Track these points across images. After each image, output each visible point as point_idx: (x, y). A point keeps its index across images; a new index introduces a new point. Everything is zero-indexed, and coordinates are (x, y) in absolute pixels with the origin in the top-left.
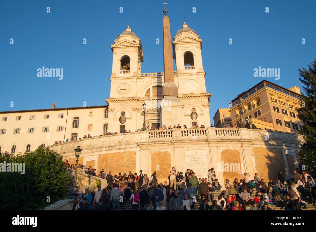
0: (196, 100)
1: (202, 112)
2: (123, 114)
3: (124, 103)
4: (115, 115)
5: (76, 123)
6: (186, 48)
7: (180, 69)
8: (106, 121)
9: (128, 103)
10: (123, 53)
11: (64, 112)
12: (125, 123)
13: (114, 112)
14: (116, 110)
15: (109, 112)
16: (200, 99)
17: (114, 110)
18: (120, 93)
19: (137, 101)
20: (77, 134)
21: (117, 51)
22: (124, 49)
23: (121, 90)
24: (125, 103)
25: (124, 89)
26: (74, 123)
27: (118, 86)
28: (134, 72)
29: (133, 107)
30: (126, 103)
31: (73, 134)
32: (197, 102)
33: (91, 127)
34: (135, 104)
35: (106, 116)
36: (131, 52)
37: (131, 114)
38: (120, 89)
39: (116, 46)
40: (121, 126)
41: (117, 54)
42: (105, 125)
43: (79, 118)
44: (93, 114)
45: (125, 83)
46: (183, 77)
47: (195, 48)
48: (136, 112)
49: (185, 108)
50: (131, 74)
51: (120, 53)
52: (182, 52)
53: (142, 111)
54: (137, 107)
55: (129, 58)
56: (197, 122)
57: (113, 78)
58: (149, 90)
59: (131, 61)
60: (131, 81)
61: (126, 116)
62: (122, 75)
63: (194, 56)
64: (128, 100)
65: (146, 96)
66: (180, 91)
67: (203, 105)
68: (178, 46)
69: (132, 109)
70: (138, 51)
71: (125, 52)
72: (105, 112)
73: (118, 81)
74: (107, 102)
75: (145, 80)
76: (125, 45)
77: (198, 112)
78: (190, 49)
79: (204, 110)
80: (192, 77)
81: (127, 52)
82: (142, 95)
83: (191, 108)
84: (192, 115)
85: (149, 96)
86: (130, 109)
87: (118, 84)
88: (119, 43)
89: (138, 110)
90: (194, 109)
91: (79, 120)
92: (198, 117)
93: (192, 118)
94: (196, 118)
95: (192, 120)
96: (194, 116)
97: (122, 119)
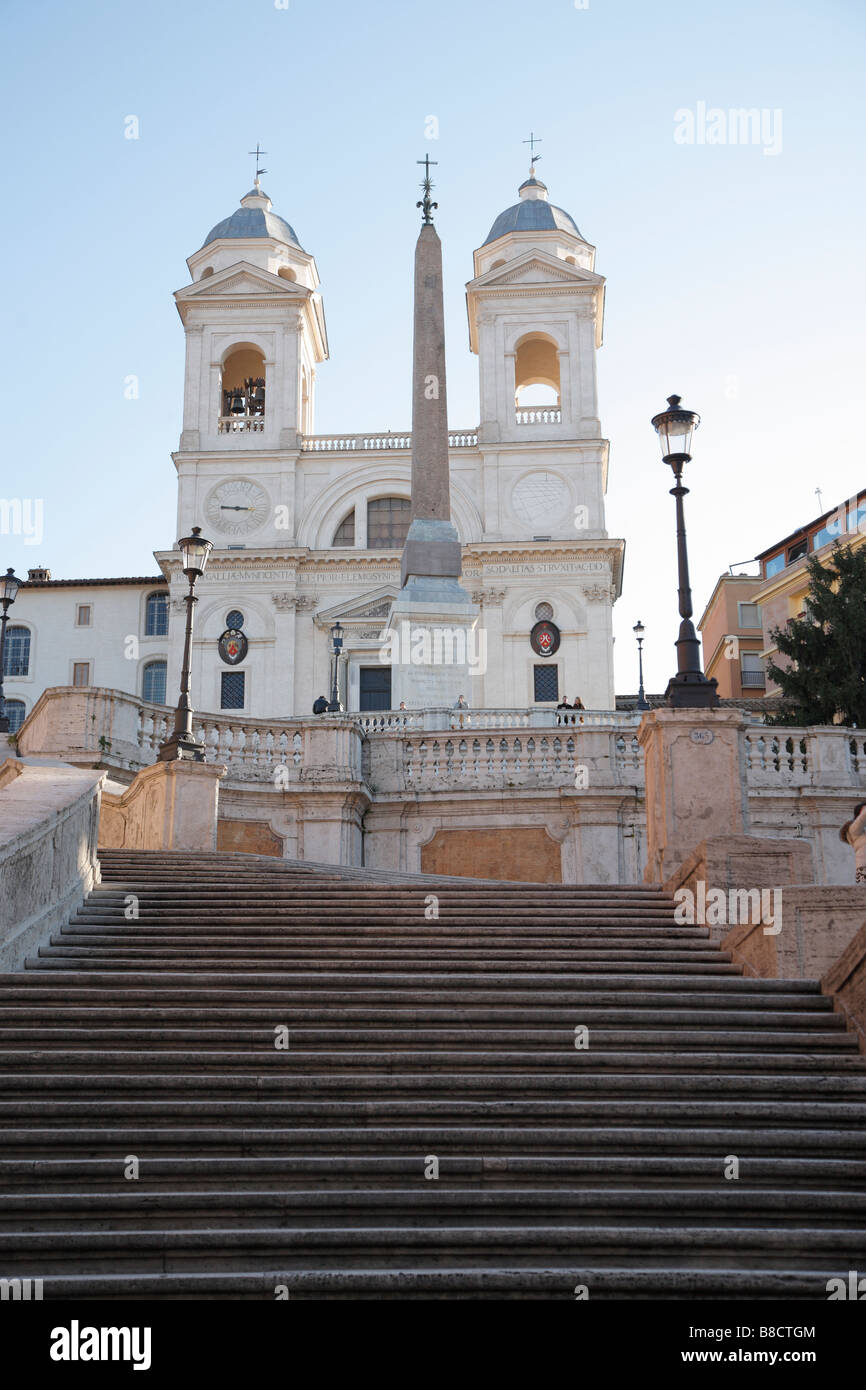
0: (559, 568)
1: (579, 622)
2: (235, 619)
3: (237, 573)
4: (199, 626)
5: (16, 651)
6: (526, 318)
7: (497, 422)
8: (156, 647)
9: (256, 572)
10: (232, 329)
12: (244, 663)
13: (196, 611)
14: (202, 603)
15: (170, 612)
16: (577, 564)
18: (222, 525)
19: (296, 564)
20: (24, 703)
21: (204, 321)
22: (237, 312)
23: (225, 511)
24: (243, 572)
25: (237, 508)
26: (6, 653)
27: (213, 494)
28: (284, 429)
29: (279, 590)
30: (250, 572)
32: (560, 576)
33: (85, 672)
34: (285, 580)
35: (156, 624)
36: (270, 328)
37: (269, 622)
38: (223, 508)
39: (198, 294)
40: (225, 675)
41: (205, 332)
42: (149, 666)
43: (28, 631)
44: (95, 614)
45: (243, 480)
46: (505, 460)
47: (571, 316)
48: (292, 616)
49: (506, 602)
50: (270, 438)
51: (218, 329)
52: (506, 337)
53: (318, 610)
54: (295, 594)
55: (261, 357)
56: (555, 667)
57: (189, 454)
58: (352, 514)
59: (269, 372)
60: (274, 467)
61: (249, 629)
62: (228, 441)
63: (563, 360)
64: (258, 559)
65: (335, 541)
66: (490, 524)
67: (586, 593)
68: (493, 303)
69: (276, 600)
70: (304, 321)
71: (242, 328)
72: (150, 609)
73: (209, 468)
74: (161, 563)
75: (337, 469)
76: (244, 288)
77: (562, 619)
78: (546, 323)
79: (593, 612)
80: (545, 459)
81: (253, 328)
82: (320, 537)
83: (531, 605)
84: (535, 632)
85: (351, 541)
86: (267, 600)
87: (213, 483)
88: (214, 280)
89: (300, 605)
90: (546, 606)
91: (28, 644)
92: (565, 644)
93: (537, 649)
94: (555, 648)
95: (536, 655)
96: (546, 637)
97: (233, 645)
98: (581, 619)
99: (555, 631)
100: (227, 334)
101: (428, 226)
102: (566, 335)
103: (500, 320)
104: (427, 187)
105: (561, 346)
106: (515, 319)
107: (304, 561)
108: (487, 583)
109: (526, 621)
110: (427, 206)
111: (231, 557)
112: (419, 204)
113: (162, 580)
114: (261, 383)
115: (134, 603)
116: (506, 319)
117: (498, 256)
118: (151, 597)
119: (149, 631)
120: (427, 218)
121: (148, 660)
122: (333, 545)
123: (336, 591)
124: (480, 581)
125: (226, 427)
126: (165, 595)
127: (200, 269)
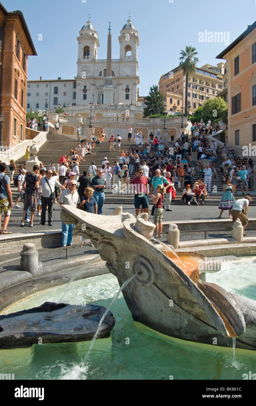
2: (85, 87)
4: (80, 88)
5: (56, 91)
6: (127, 42)
7: (122, 58)
8: (74, 90)
9: (88, 80)
11: (49, 84)
12: (86, 93)
13: (80, 85)
15: (77, 85)
16: (132, 80)
17: (79, 84)
19: (93, 79)
20: (57, 98)
21: (81, 42)
22: (86, 41)
24: (86, 80)
25: (85, 70)
26: (55, 91)
28: (92, 58)
31: (55, 98)
32: (130, 81)
33: (65, 94)
34: (92, 81)
35: (75, 87)
36: (90, 43)
37: (90, 87)
39: (80, 38)
40: (84, 95)
41: (81, 44)
42: (74, 93)
43: (58, 88)
44: (67, 85)
45: (86, 66)
46: (123, 64)
47: (133, 42)
48: (93, 86)
49: (122, 85)
50: (90, 60)
51: (83, 43)
52: (124, 45)
53: (97, 85)
54: (94, 83)
55: (89, 47)
56: (129, 94)
57: (79, 62)
58: (101, 72)
59: (90, 50)
60: (90, 64)
61: (87, 88)
62: (84, 60)
63: (132, 49)
64: (88, 78)
65: (99, 75)
66: (121, 73)
67: (133, 84)
68: (122, 40)
69: (91, 84)
70: (95, 42)
71: (86, 43)
72: (74, 84)
73: (82, 65)
74: (75, 78)
75: (99, 65)
76: (86, 37)
77: (130, 88)
78: (130, 43)
79: (134, 87)
80: (129, 64)
81: (88, 43)
82: (97, 75)
83: (126, 85)
84: (126, 89)
85: (101, 75)
86: (89, 84)
87: (82, 67)
88: (82, 36)
89: (94, 85)
90: (128, 86)
91: (58, 89)
92: (130, 91)
93: (126, 92)
94: (129, 92)
96: (127, 90)
97: (85, 90)
98: (133, 88)
99: (129, 90)
100: (84, 44)
101: (110, 33)
102: (132, 45)
103: (123, 43)
104: (110, 27)
105: (132, 47)
106: (125, 42)
107: (95, 79)
108: (120, 82)
109: (125, 88)
110: (110, 29)
113: (75, 81)
114: (89, 51)
115: (72, 84)
116: (124, 42)
117: (123, 32)
118: (74, 83)
119: (74, 88)
120: (110, 31)
122: (99, 76)
123: (99, 83)
124: (119, 82)
125: (84, 58)
126: (76, 83)
127: (81, 34)
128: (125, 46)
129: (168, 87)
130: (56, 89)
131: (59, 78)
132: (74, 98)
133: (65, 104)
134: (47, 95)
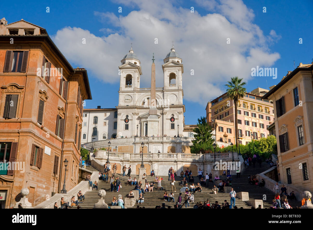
0: (175, 109)
2: (127, 116)
3: (127, 110)
4: (122, 117)
6: (171, 70)
8: (115, 120)
10: (127, 72)
12: (128, 123)
14: (122, 114)
15: (118, 115)
16: (178, 108)
18: (125, 102)
20: (97, 128)
21: (123, 71)
22: (128, 69)
25: (127, 99)
26: (94, 120)
28: (135, 88)
29: (133, 112)
31: (94, 128)
33: (105, 124)
34: (135, 111)
35: (116, 116)
36: (133, 72)
37: (132, 117)
38: (125, 99)
39: (122, 67)
40: (125, 125)
41: (123, 73)
42: (115, 123)
43: (97, 117)
44: (107, 115)
45: (128, 95)
46: (167, 92)
48: (135, 116)
49: (167, 114)
50: (132, 89)
51: (125, 72)
52: (168, 73)
55: (131, 76)
56: (174, 124)
57: (120, 91)
59: (132, 78)
60: (133, 93)
61: (129, 118)
62: (127, 89)
63: (176, 77)
64: (130, 108)
65: (142, 104)
67: (179, 113)
68: (166, 68)
69: (133, 114)
70: (138, 71)
71: (129, 72)
72: (115, 114)
75: (142, 94)
76: (129, 66)
77: (175, 117)
78: (174, 71)
79: (180, 116)
81: (130, 72)
82: (140, 104)
83: (171, 114)
86: (131, 114)
87: (124, 96)
88: (124, 65)
89: (137, 114)
90: (173, 115)
91: (97, 119)
92: (175, 120)
93: (171, 121)
94: (174, 121)
95: (171, 122)
96: (173, 119)
97: (127, 120)
98: (178, 116)
101: (153, 63)
102: (177, 73)
104: (153, 57)
105: (176, 75)
107: (137, 108)
109: (170, 117)
111: (127, 107)
112: (152, 60)
113: (117, 110)
114: (131, 80)
116: (168, 71)
118: (115, 112)
121: (115, 122)
123: (142, 112)
124: (163, 112)
125: (126, 87)
126: (117, 112)
127: (123, 62)
128: (169, 75)
129: (216, 114)
130: (95, 118)
131: (99, 107)
132: (114, 129)
133: (105, 134)
134: (86, 125)
